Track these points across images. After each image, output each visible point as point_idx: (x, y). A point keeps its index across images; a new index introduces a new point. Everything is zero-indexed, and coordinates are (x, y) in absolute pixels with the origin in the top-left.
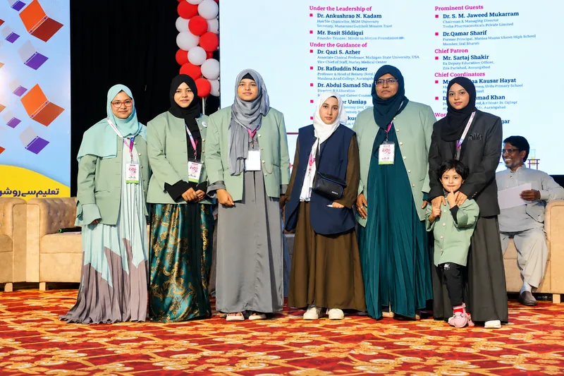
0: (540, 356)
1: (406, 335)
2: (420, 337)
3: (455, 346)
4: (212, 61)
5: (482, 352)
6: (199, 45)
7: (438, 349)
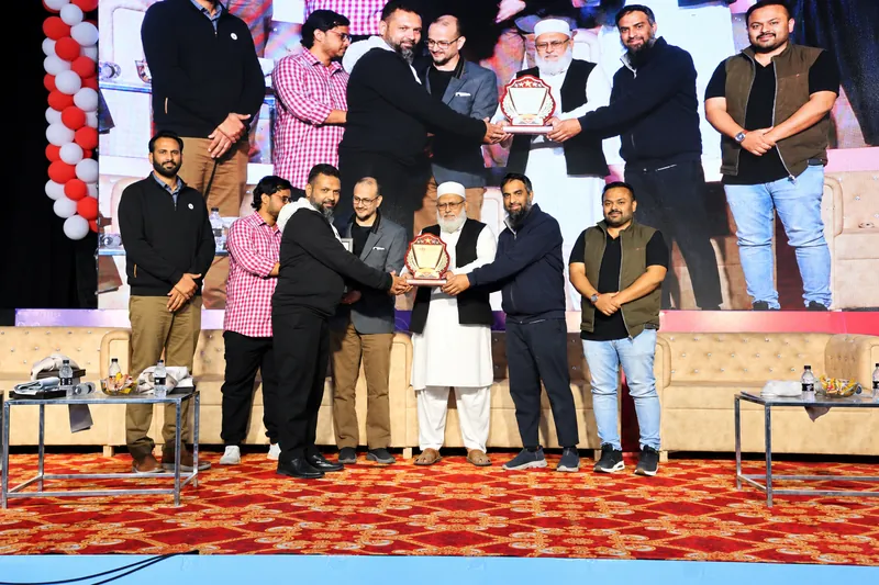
0: (454, 514)
1: (305, 493)
2: (319, 494)
3: (358, 505)
4: (89, 161)
5: (389, 511)
6: (74, 141)
7: (338, 510)
